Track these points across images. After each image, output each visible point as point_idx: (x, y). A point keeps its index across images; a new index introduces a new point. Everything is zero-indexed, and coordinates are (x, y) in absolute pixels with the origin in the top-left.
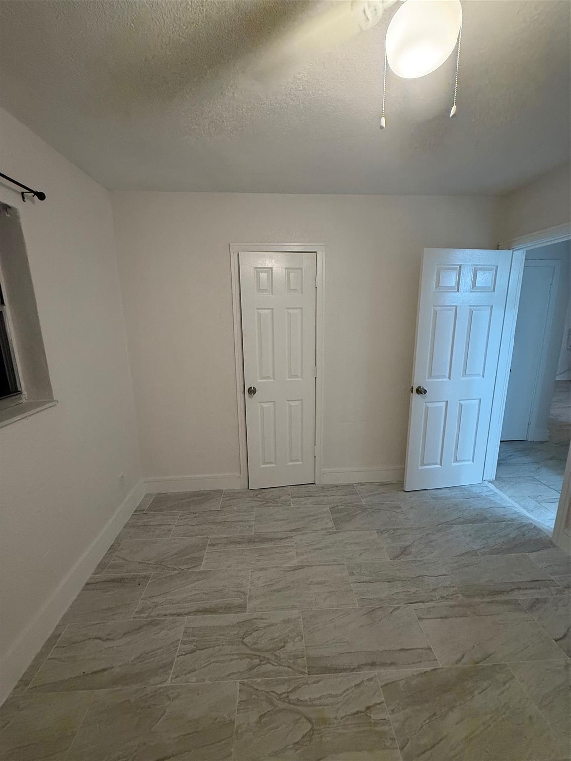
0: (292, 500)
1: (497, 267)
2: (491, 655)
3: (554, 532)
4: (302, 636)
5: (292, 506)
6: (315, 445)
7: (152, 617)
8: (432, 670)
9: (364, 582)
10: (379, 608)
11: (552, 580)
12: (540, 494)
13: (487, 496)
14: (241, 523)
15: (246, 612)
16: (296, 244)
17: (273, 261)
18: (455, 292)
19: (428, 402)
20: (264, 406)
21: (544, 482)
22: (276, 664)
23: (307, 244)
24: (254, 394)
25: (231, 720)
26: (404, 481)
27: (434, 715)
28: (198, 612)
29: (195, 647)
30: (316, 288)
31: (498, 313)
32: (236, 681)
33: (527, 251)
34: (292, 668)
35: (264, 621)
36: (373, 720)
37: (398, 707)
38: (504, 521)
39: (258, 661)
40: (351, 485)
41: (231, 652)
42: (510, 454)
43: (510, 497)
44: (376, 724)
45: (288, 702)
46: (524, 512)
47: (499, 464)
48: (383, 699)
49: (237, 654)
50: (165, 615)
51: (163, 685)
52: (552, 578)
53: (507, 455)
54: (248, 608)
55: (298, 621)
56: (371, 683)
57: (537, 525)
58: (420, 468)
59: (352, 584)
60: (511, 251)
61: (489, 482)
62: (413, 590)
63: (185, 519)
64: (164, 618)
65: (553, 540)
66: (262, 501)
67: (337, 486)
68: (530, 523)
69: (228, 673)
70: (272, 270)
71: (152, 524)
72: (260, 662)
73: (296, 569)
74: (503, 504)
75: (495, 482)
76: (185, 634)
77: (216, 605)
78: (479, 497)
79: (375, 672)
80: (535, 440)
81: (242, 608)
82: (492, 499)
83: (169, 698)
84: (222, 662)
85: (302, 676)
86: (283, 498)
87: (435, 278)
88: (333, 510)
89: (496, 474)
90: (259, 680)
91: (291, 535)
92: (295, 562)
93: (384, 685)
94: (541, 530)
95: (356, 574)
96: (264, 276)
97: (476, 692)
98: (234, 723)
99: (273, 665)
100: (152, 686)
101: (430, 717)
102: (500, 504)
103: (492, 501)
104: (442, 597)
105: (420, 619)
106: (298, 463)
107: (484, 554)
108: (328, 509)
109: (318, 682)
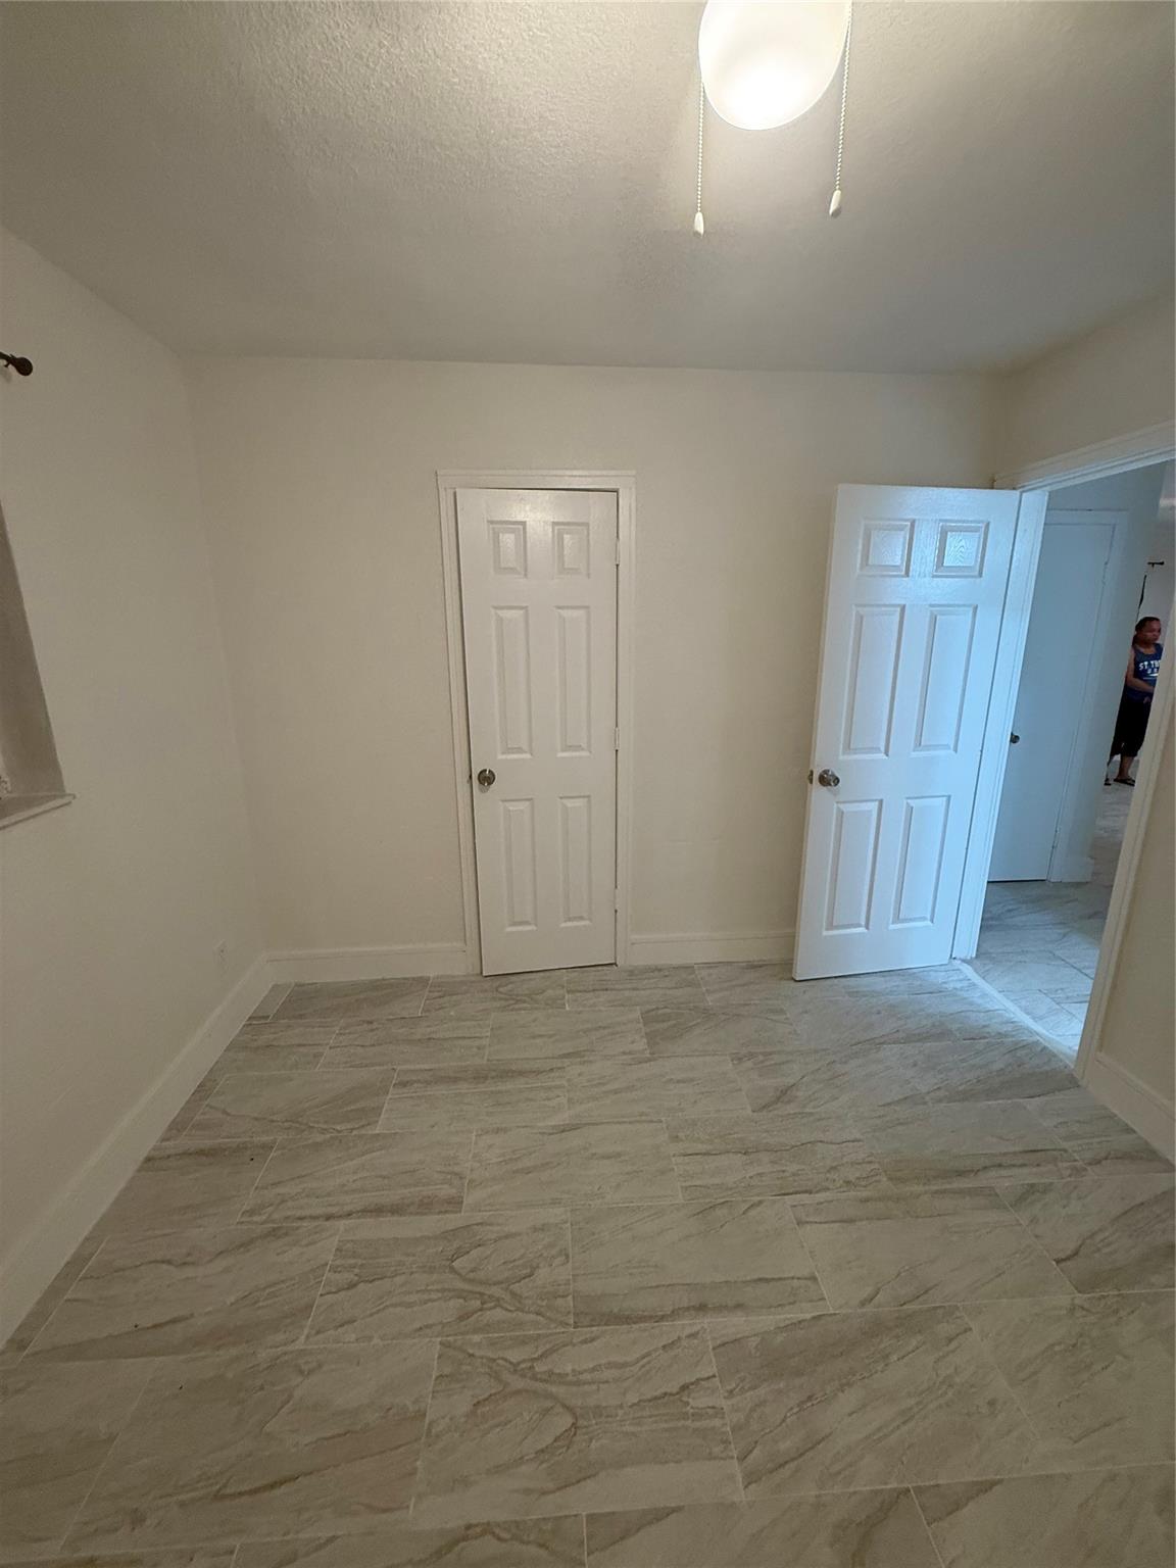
0: (566, 997)
1: (988, 525)
2: (930, 1289)
3: (1078, 1058)
4: (567, 1256)
5: (567, 1008)
6: (616, 887)
7: (273, 1221)
8: (814, 1318)
9: (697, 1154)
10: (723, 1203)
11: (1065, 1151)
12: (1061, 986)
13: (955, 989)
14: (461, 1042)
15: (460, 1212)
16: (575, 473)
17: (527, 508)
18: (903, 576)
19: (844, 802)
20: (511, 808)
21: (1071, 961)
22: (512, 1309)
23: (598, 473)
24: (489, 784)
25: (419, 1411)
26: (792, 959)
27: (810, 1398)
28: (366, 1212)
29: (356, 1278)
30: (617, 565)
31: (988, 620)
32: (433, 1339)
33: (1050, 492)
34: (543, 1316)
35: (496, 1228)
36: (692, 1408)
37: (741, 1385)
38: (985, 1038)
39: (478, 1302)
40: (689, 968)
41: (427, 1285)
42: (1010, 907)
43: (1000, 992)
44: (698, 1415)
45: (531, 1379)
46: (1027, 1021)
47: (985, 927)
48: (715, 1370)
49: (438, 1291)
50: (301, 1219)
51: (290, 1348)
52: (1065, 1145)
53: (1006, 908)
54: (464, 1204)
55: (561, 1228)
56: (696, 1341)
57: (1046, 1044)
58: (825, 933)
59: (673, 1159)
60: (1018, 493)
61: (964, 961)
62: (793, 1168)
63: (350, 1033)
64: (299, 1223)
65: (1075, 1075)
66: (506, 1000)
67: (660, 970)
68: (1034, 1042)
69: (417, 1325)
70: (524, 529)
71: (283, 1044)
72: (482, 1303)
73: (563, 1130)
74: (988, 1006)
75: (975, 961)
76: (338, 1253)
77: (403, 1199)
78: (939, 991)
79: (705, 1322)
80: (1064, 881)
81: (455, 1203)
82: (965, 995)
83: (301, 1372)
84: (410, 1305)
85: (563, 1330)
86: (550, 993)
87: (860, 547)
88: (648, 1018)
89: (978, 945)
90: (476, 1338)
91: (559, 1065)
92: (563, 1118)
93: (720, 1346)
94: (1055, 1056)
95: (684, 1138)
96: (508, 540)
97: (895, 1357)
98: (425, 1415)
99: (507, 1310)
100: (268, 1350)
101: (803, 1402)
102: (979, 1005)
103: (965, 998)
104: (848, 1183)
105: (800, 1223)
106: (582, 923)
107: (940, 1101)
108: (639, 1013)
109: (593, 1340)
